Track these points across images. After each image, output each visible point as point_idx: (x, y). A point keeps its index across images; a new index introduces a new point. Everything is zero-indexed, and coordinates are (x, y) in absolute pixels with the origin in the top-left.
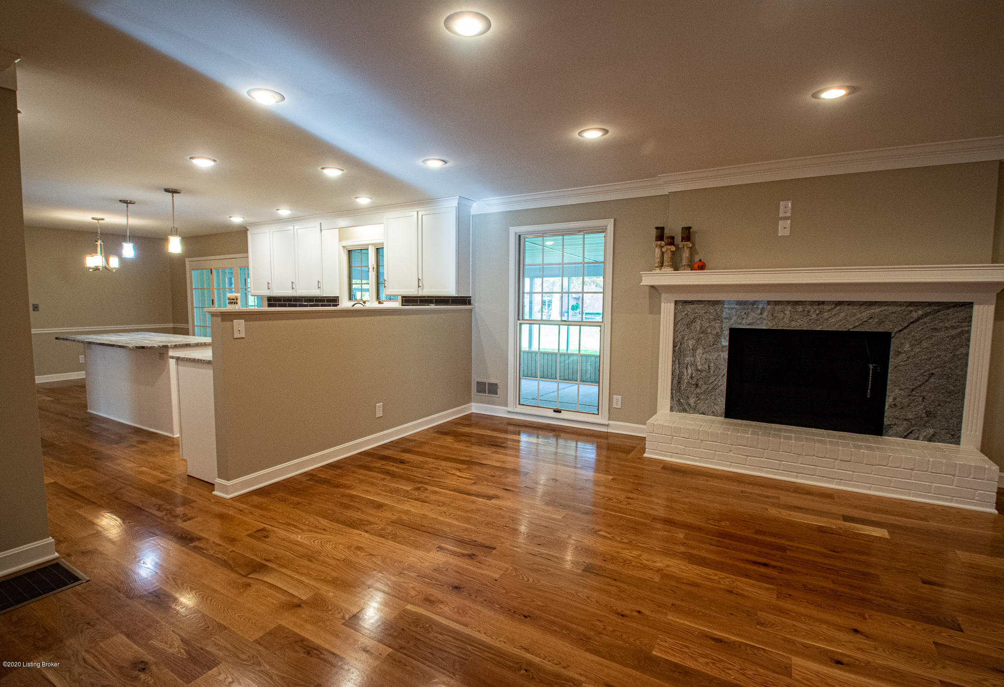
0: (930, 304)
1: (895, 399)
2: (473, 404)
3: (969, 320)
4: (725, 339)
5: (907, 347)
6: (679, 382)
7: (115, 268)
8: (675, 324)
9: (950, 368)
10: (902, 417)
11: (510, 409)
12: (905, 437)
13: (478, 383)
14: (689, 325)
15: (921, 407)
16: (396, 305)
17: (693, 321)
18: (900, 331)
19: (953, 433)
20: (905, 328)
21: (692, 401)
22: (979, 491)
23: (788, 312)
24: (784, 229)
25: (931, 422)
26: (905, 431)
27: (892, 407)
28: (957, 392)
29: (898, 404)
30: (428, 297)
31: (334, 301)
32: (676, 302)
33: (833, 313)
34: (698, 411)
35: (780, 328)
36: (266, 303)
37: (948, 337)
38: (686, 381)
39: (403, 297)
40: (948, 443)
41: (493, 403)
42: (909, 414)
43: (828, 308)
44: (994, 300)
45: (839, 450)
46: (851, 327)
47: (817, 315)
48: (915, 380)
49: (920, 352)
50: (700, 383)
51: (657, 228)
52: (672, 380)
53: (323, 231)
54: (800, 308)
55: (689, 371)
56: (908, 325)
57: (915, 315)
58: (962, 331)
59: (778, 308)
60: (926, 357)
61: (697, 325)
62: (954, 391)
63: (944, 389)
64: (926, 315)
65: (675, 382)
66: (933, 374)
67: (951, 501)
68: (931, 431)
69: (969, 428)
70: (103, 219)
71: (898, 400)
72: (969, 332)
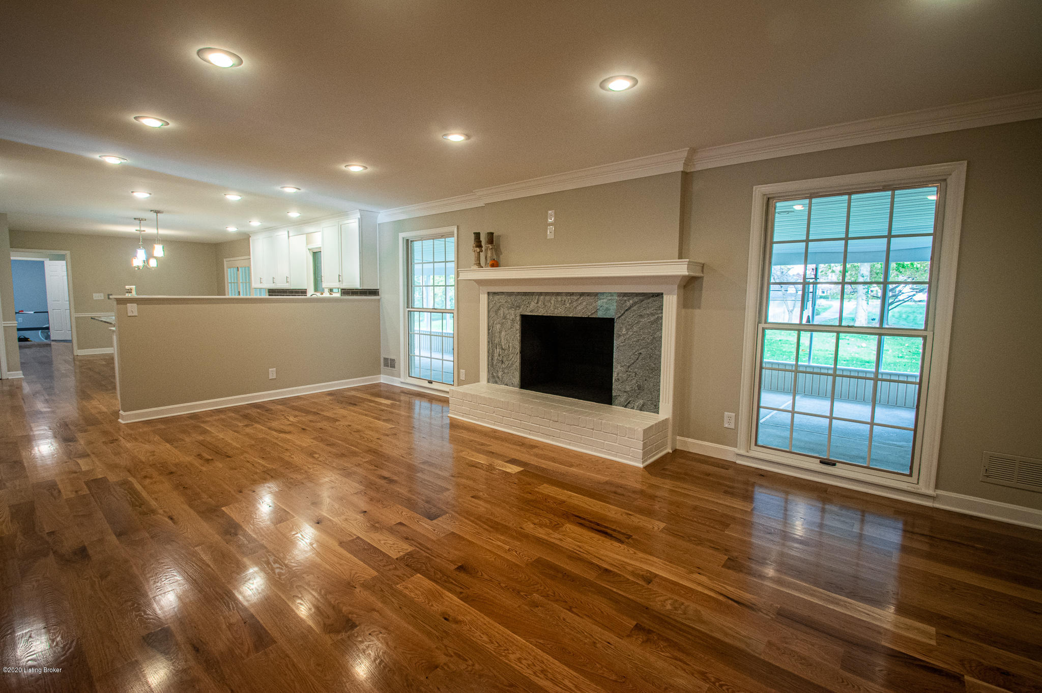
0: (637, 295)
1: (618, 374)
2: (382, 375)
3: (661, 308)
4: (517, 323)
5: (624, 331)
6: (492, 359)
7: (153, 267)
8: (489, 312)
9: (651, 349)
10: (623, 390)
11: (403, 380)
12: (626, 406)
13: (384, 358)
14: (496, 312)
15: (635, 381)
16: (337, 295)
17: (499, 309)
18: (619, 317)
19: (655, 404)
20: (622, 315)
21: (500, 374)
22: (632, 449)
23: (553, 302)
24: (550, 232)
25: (641, 394)
26: (625, 402)
27: (616, 381)
28: (655, 370)
29: (620, 379)
30: (356, 289)
31: (303, 292)
32: (489, 293)
33: (579, 302)
34: (504, 383)
35: (549, 315)
36: (267, 294)
37: (649, 322)
38: (496, 358)
39: (342, 289)
40: (652, 412)
41: (393, 375)
42: (627, 387)
43: (576, 298)
44: (676, 291)
45: (551, 412)
46: (590, 314)
47: (570, 304)
48: (630, 358)
49: (632, 334)
50: (505, 359)
51: (474, 233)
52: (488, 357)
53: (290, 238)
54: (559, 298)
55: (498, 350)
56: (624, 312)
57: (628, 304)
58: (658, 317)
59: (547, 298)
60: (635, 339)
61: (501, 312)
62: (654, 368)
63: (648, 366)
64: (635, 304)
65: (490, 358)
66: (641, 353)
67: (616, 456)
68: (641, 402)
69: (664, 401)
70: (144, 231)
71: (620, 375)
72: (661, 318)
